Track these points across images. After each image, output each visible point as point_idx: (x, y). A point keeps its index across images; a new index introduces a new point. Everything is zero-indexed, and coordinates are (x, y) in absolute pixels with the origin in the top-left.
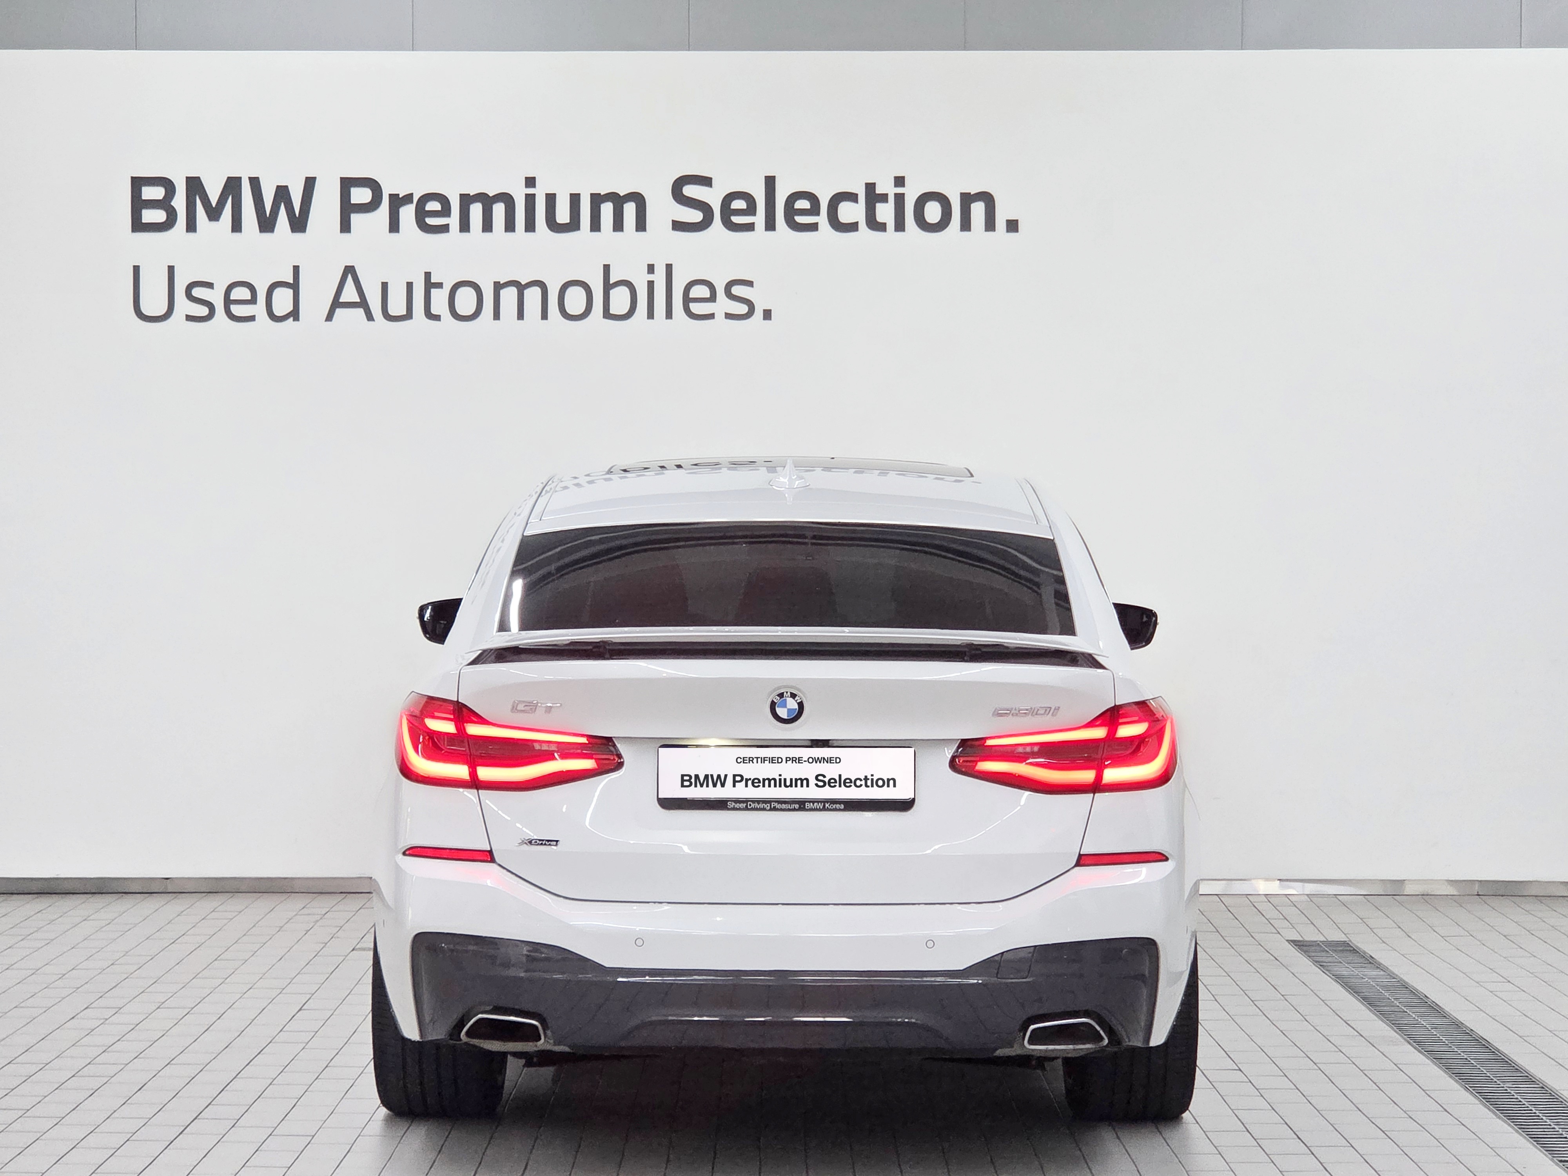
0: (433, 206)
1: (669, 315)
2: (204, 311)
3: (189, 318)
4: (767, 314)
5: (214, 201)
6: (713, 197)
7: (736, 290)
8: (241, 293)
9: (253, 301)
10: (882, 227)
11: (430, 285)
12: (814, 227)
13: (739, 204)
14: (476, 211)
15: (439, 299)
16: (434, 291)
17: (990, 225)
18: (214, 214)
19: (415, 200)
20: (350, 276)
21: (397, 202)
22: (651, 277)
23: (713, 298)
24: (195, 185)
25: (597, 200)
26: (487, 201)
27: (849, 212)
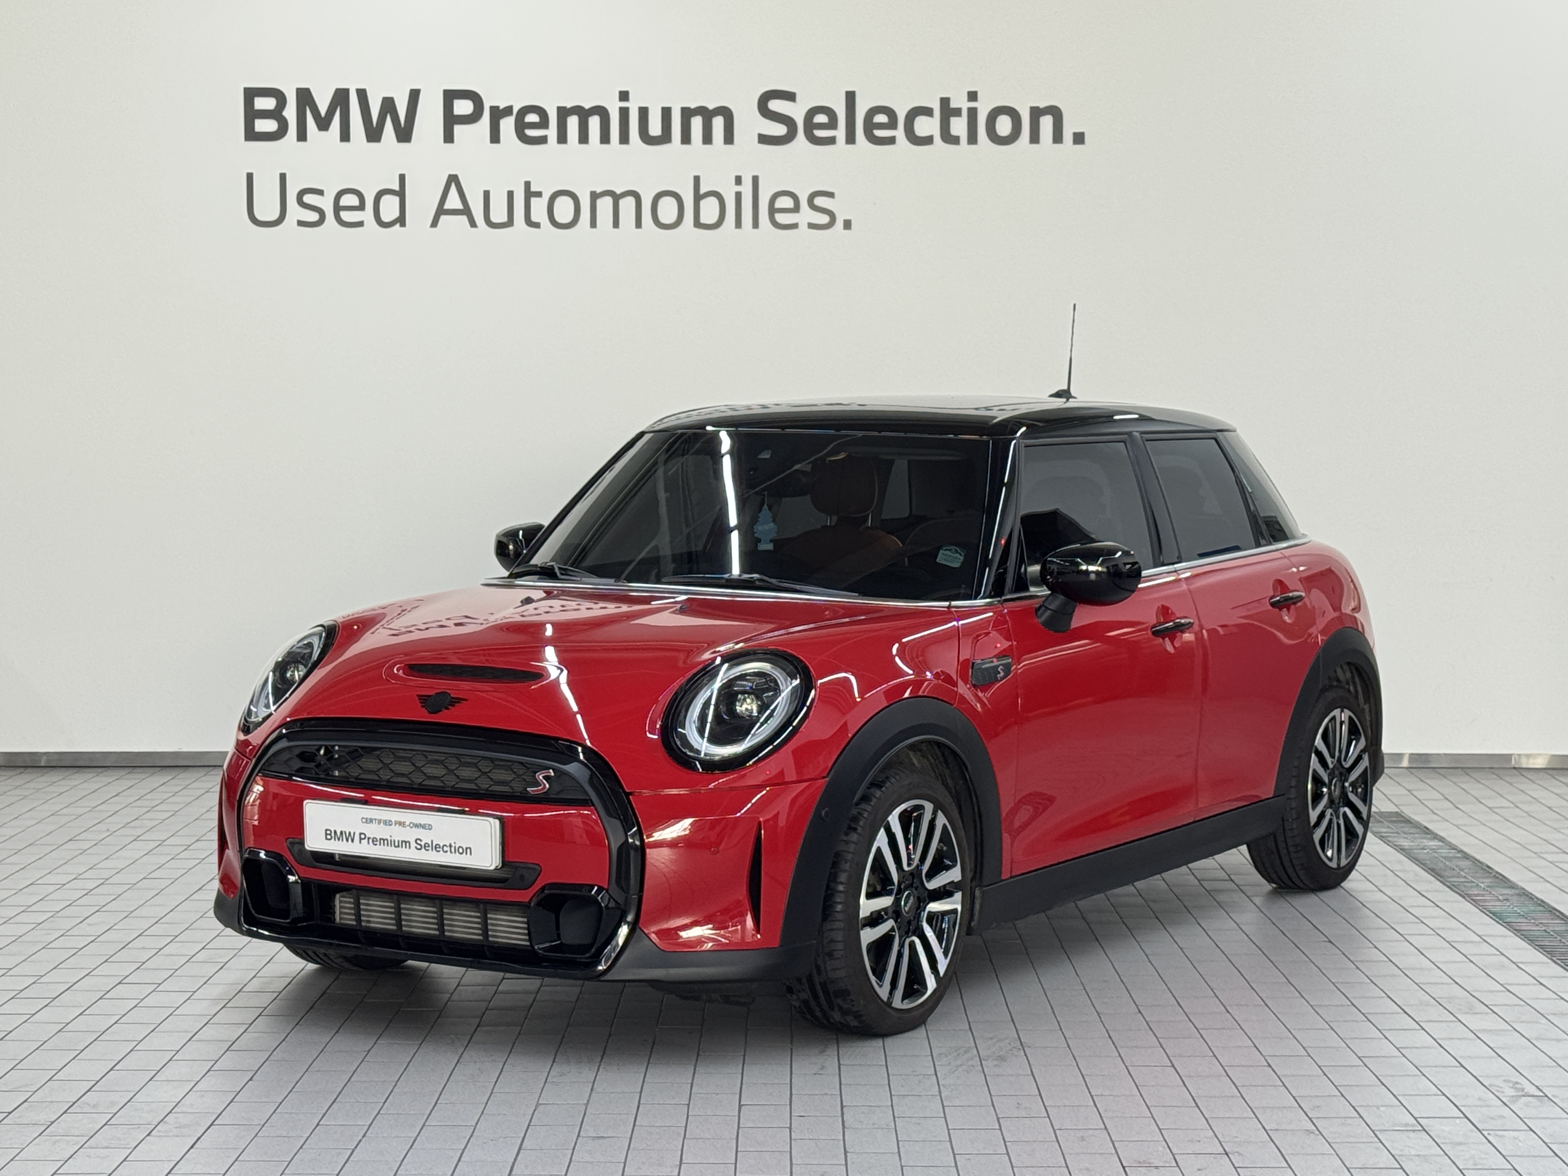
0: (532, 118)
1: (756, 225)
2: (314, 217)
3: (301, 223)
4: (847, 225)
5: (323, 110)
6: (797, 112)
7: (819, 201)
8: (350, 200)
9: (361, 207)
10: (955, 140)
11: (530, 194)
12: (891, 141)
13: (821, 118)
14: (573, 122)
15: (539, 208)
16: (534, 200)
17: (1058, 137)
18: (323, 124)
19: (515, 111)
20: (453, 187)
21: (498, 114)
22: (738, 188)
23: (796, 209)
24: (305, 97)
25: (687, 114)
26: (583, 114)
27: (925, 126)
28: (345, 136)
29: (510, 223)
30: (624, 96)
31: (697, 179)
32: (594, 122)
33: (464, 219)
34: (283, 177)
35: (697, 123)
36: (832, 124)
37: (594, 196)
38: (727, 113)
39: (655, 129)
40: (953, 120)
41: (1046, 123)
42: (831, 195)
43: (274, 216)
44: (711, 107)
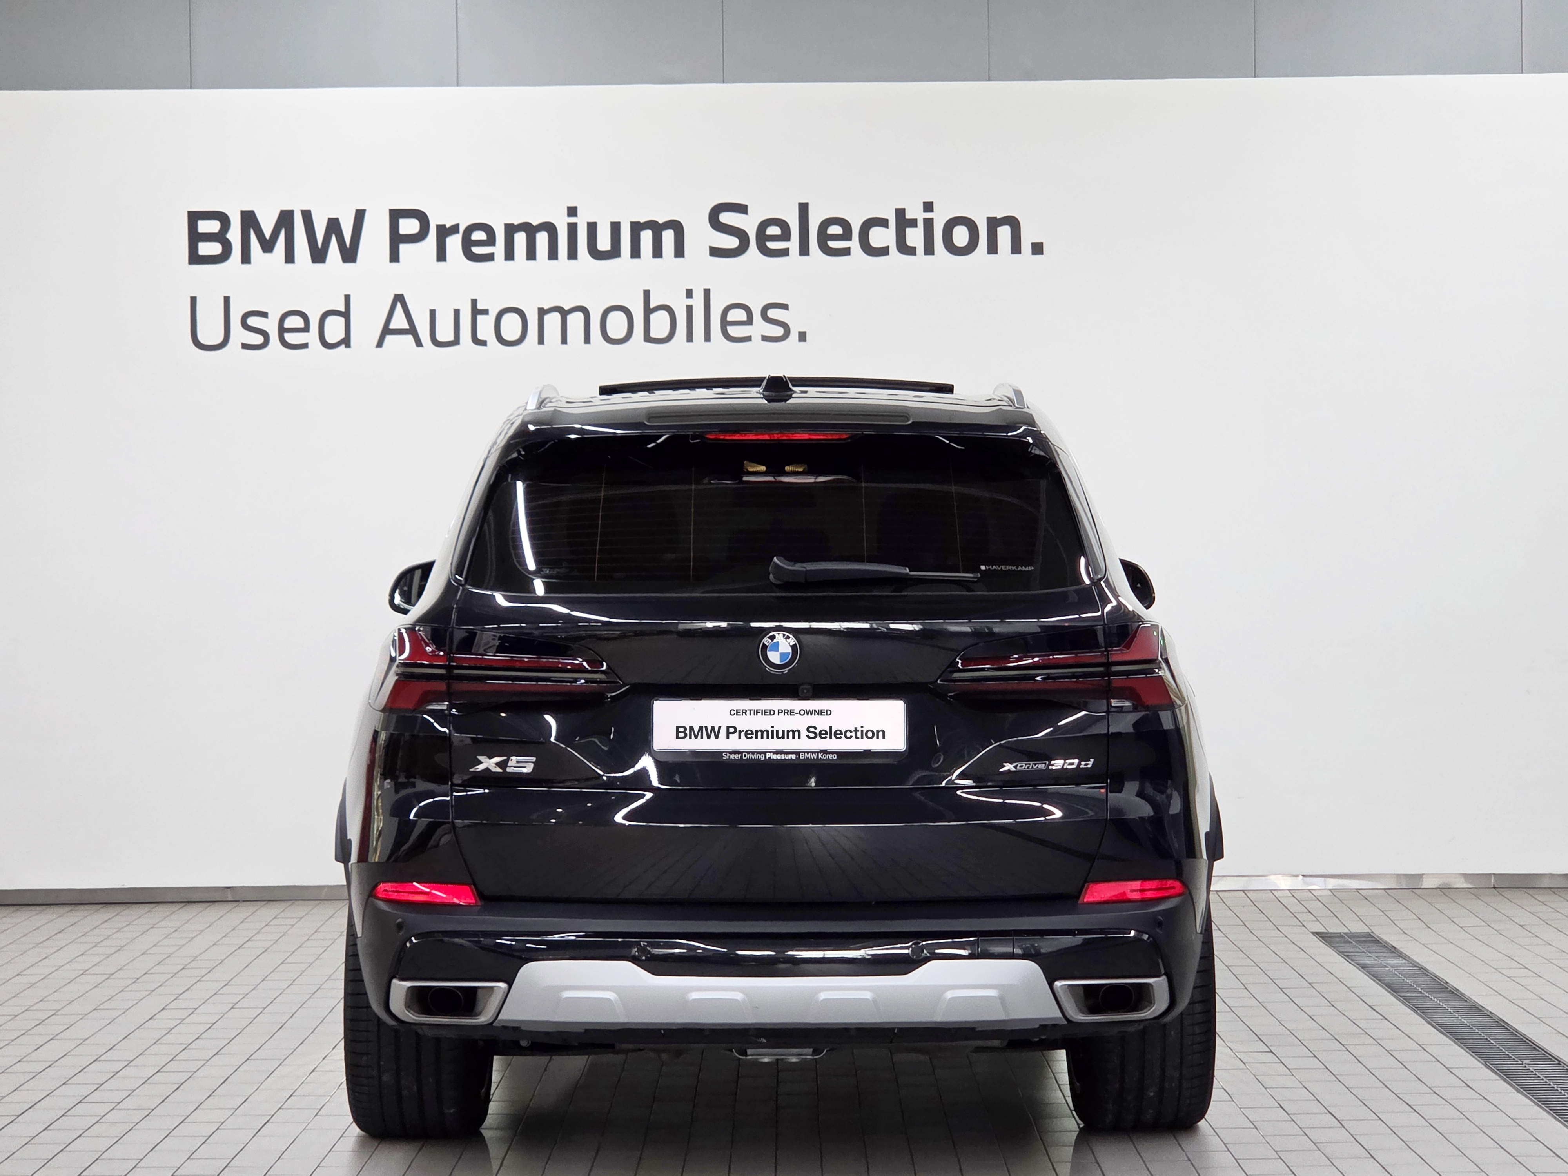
0: (479, 235)
1: (708, 338)
2: (258, 339)
3: (245, 346)
4: (802, 337)
5: (268, 231)
6: (749, 224)
7: (772, 313)
8: (294, 322)
9: (306, 329)
10: (912, 251)
11: (476, 311)
12: (846, 252)
13: (774, 230)
14: (520, 238)
15: (485, 325)
16: (480, 318)
17: (1016, 248)
18: (268, 246)
19: (462, 229)
20: (399, 304)
21: (444, 232)
22: (689, 302)
23: (749, 321)
24: (249, 219)
25: (637, 228)
26: (531, 230)
27: (880, 237)
28: (290, 258)
29: (456, 341)
30: (572, 211)
31: (647, 294)
32: (542, 238)
33: (410, 338)
34: (227, 300)
35: (646, 236)
36: (786, 235)
37: (542, 312)
38: (676, 226)
39: (604, 243)
40: (909, 231)
41: (1004, 233)
42: (785, 307)
43: (218, 339)
44: (661, 222)
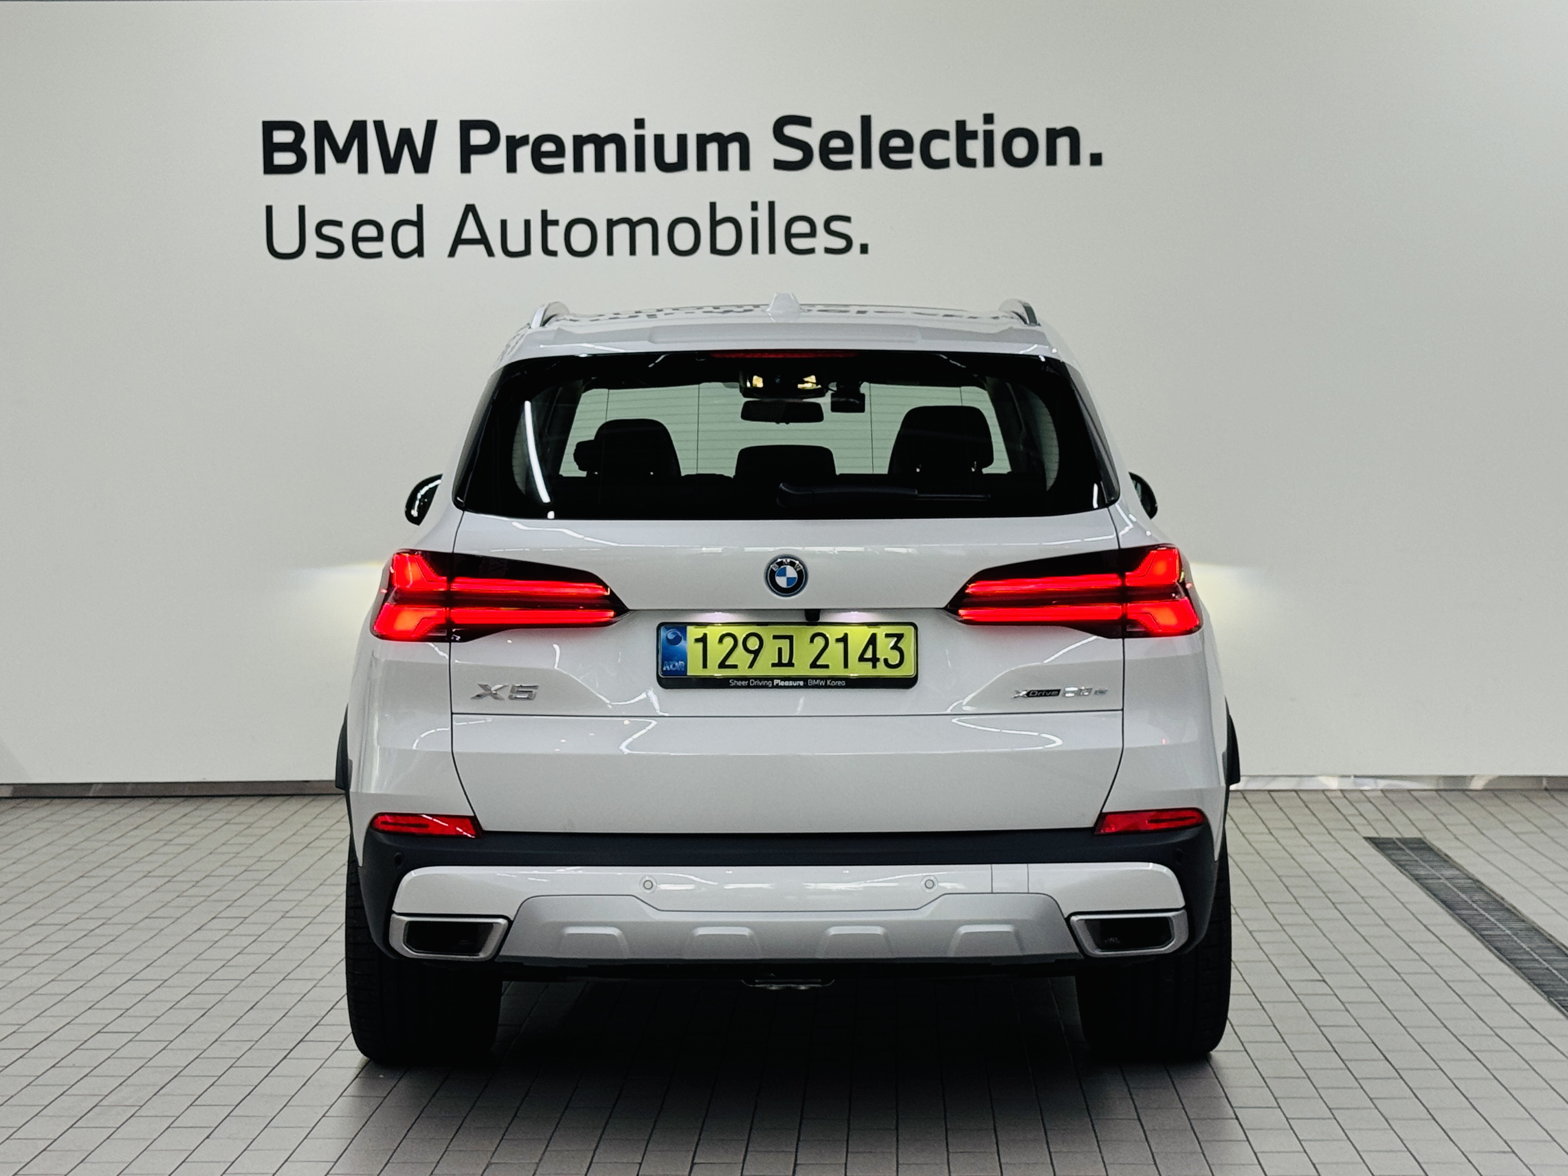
0: (549, 147)
1: (772, 250)
2: (333, 248)
3: (320, 255)
4: (864, 249)
5: (341, 142)
6: (812, 136)
7: (835, 226)
8: (368, 231)
9: (380, 238)
10: (971, 163)
11: (547, 222)
12: (907, 164)
13: (836, 143)
14: (589, 151)
15: (556, 236)
16: (550, 229)
17: (1075, 159)
18: (341, 156)
19: (531, 140)
20: (470, 214)
21: (514, 143)
22: (755, 214)
23: (813, 234)
24: (323, 130)
25: (703, 140)
26: (599, 142)
27: (941, 149)
28: (363, 168)
29: (527, 252)
30: (640, 123)
31: (713, 206)
32: (610, 150)
33: (481, 248)
34: (302, 209)
35: (712, 150)
36: (848, 148)
37: (611, 224)
38: (742, 139)
39: (671, 156)
40: (969, 143)
41: (1063, 145)
42: (847, 219)
43: (294, 247)
44: (726, 133)
